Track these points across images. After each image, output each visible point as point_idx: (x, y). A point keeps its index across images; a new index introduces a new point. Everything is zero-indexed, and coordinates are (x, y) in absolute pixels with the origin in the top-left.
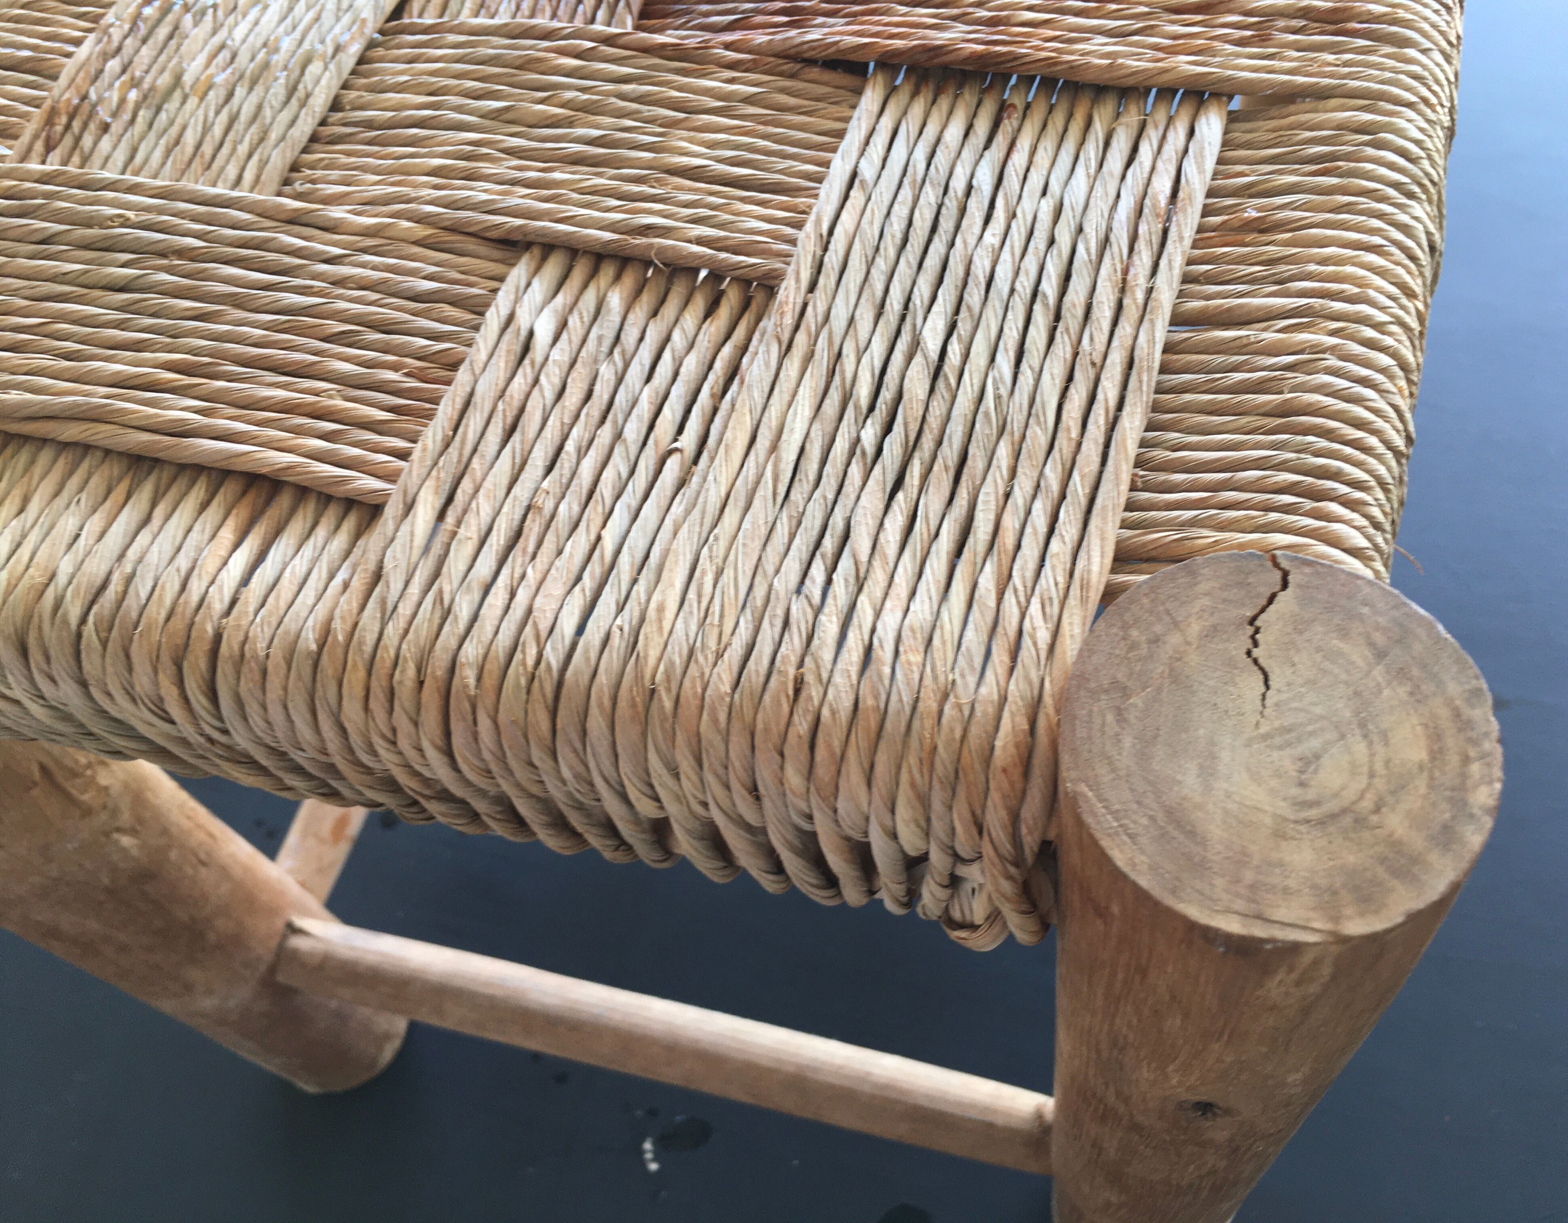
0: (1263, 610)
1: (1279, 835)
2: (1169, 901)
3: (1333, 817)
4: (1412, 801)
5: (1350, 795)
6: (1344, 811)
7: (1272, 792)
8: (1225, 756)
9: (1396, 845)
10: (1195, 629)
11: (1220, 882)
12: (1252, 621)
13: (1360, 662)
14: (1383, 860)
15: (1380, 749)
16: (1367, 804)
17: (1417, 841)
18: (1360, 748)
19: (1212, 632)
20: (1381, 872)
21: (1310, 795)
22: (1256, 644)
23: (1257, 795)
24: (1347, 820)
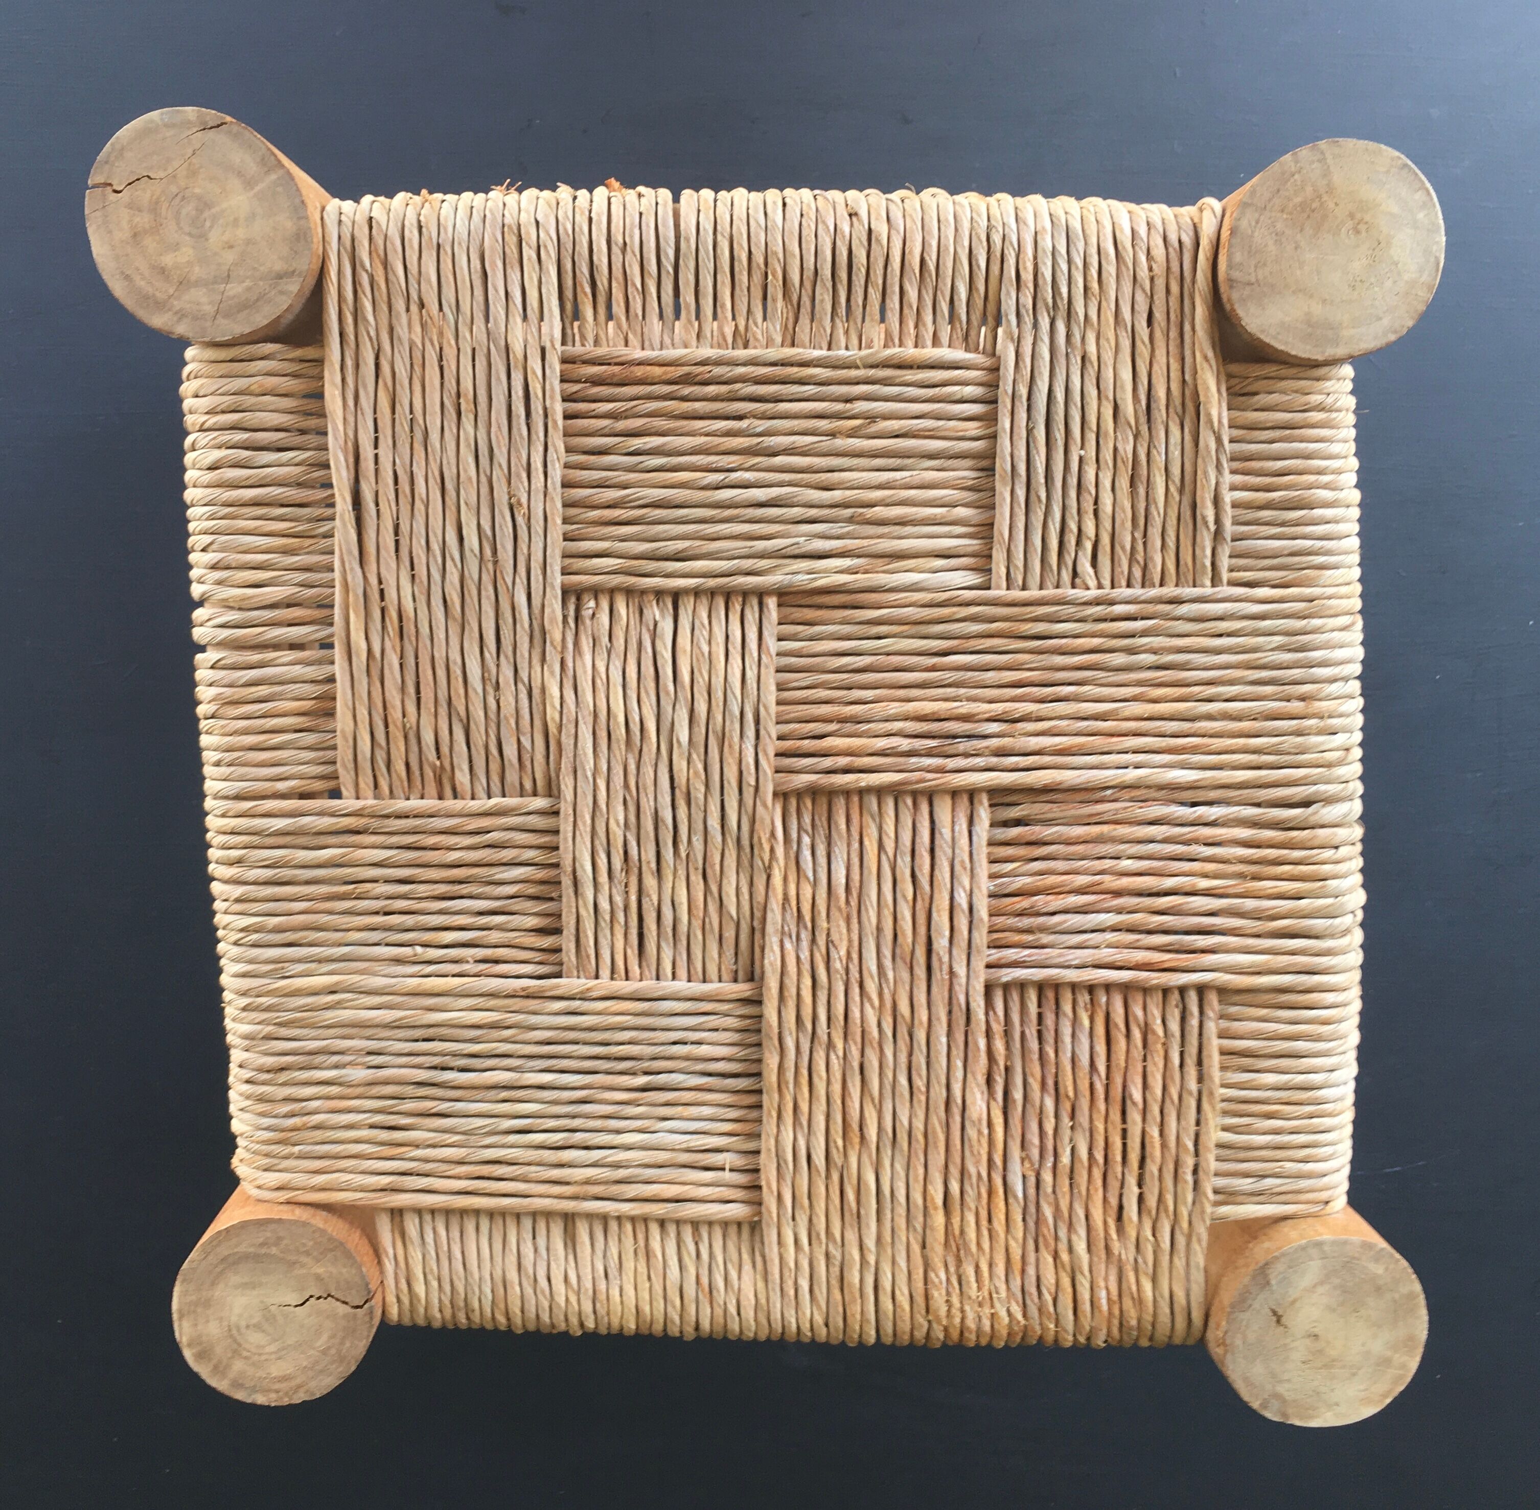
0: (337, 1300)
1: (221, 1319)
2: (179, 1278)
3: (235, 1341)
4: (250, 1371)
5: (247, 1346)
6: (240, 1345)
7: (240, 1316)
8: (255, 1292)
9: (228, 1366)
10: (320, 1270)
11: (194, 1298)
12: (329, 1295)
13: (318, 1344)
14: (220, 1362)
15: (273, 1356)
16: (245, 1354)
17: (232, 1375)
18: (272, 1348)
19: (319, 1278)
20: (214, 1361)
21: (243, 1330)
22: (319, 1298)
23: (237, 1310)
24: (235, 1346)
